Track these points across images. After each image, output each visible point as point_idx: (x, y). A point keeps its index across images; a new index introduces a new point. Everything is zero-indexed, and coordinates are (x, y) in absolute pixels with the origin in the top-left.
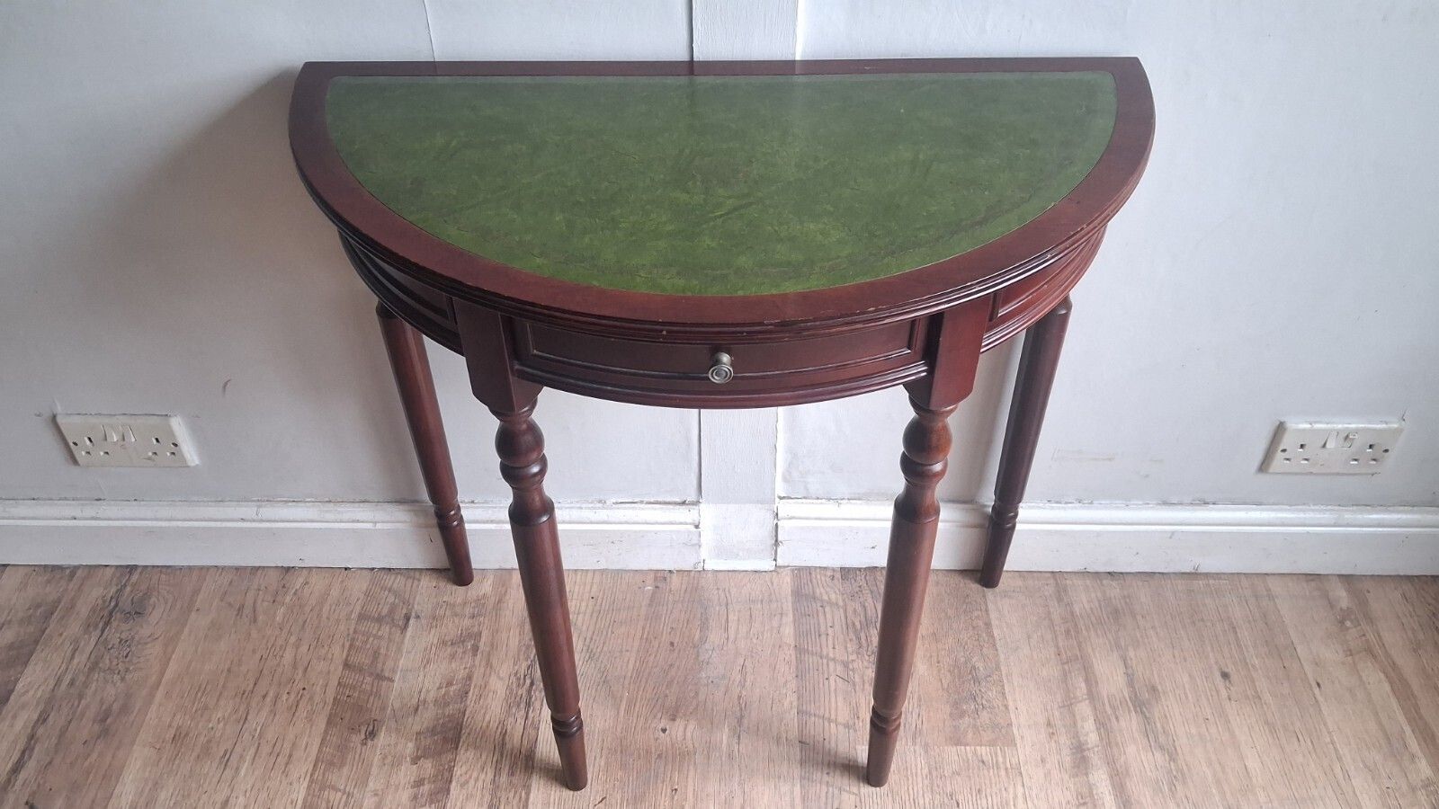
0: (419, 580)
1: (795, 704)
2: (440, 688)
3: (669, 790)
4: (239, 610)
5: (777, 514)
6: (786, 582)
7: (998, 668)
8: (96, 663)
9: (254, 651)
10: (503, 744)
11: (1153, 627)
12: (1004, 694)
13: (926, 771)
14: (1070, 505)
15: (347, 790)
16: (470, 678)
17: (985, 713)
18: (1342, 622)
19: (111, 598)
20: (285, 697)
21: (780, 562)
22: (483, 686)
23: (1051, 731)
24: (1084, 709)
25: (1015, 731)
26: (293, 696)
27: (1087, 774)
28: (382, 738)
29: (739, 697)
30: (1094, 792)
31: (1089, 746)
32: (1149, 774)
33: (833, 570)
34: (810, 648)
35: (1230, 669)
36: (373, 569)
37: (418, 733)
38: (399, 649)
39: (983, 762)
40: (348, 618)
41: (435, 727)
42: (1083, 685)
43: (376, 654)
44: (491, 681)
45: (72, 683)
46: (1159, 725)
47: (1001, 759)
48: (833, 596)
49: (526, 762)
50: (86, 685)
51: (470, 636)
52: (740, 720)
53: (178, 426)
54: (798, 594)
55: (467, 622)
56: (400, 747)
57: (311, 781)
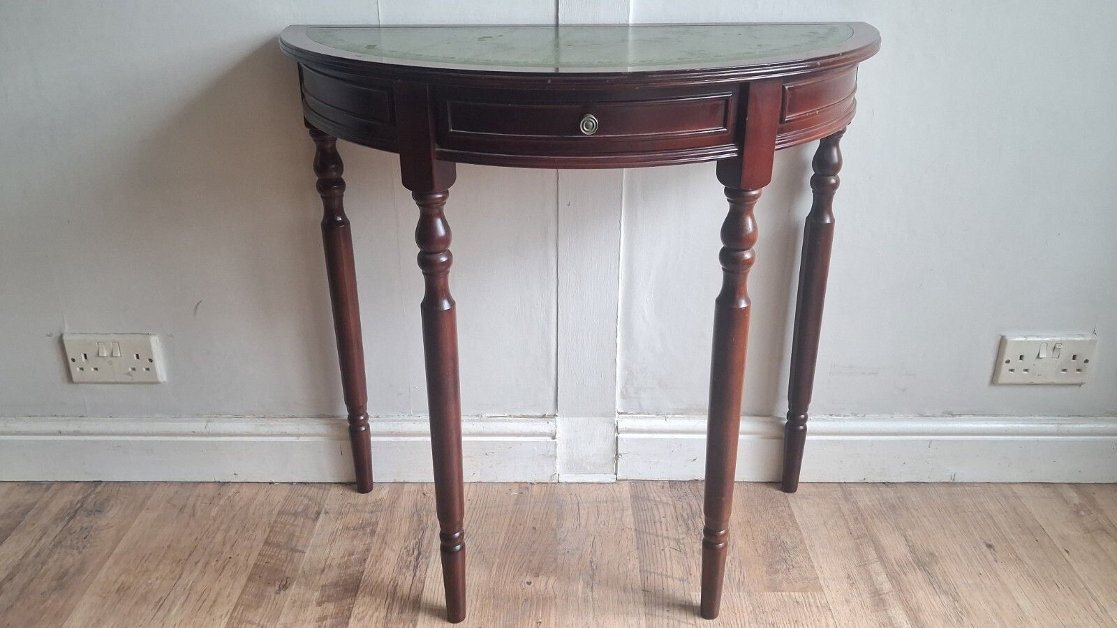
0: (329, 490)
1: (637, 565)
2: (343, 556)
3: (534, 623)
4: (181, 509)
5: (617, 427)
6: (626, 491)
7: (802, 541)
8: (60, 542)
9: (191, 535)
10: (395, 593)
11: (925, 517)
12: (809, 558)
13: (750, 608)
14: (847, 418)
15: (261, 623)
16: (368, 550)
17: (795, 570)
18: (1077, 512)
19: (78, 502)
20: (214, 562)
21: (620, 476)
22: (379, 556)
23: (851, 582)
24: (876, 567)
25: (822, 582)
26: (220, 562)
27: (885, 610)
28: (293, 590)
29: (591, 562)
30: (894, 622)
31: (885, 592)
32: (938, 610)
33: (663, 482)
34: (647, 530)
35: (992, 542)
36: (292, 483)
37: (324, 586)
38: (311, 532)
39: (797, 602)
40: (270, 513)
41: (338, 581)
42: (873, 552)
43: (292, 536)
44: (385, 552)
45: (38, 554)
46: (941, 578)
47: (812, 601)
48: (664, 499)
49: (415, 604)
50: (49, 556)
51: (369, 524)
52: (592, 577)
53: (156, 343)
54: (635, 497)
55: (367, 515)
56: (307, 595)
57: (231, 617)
